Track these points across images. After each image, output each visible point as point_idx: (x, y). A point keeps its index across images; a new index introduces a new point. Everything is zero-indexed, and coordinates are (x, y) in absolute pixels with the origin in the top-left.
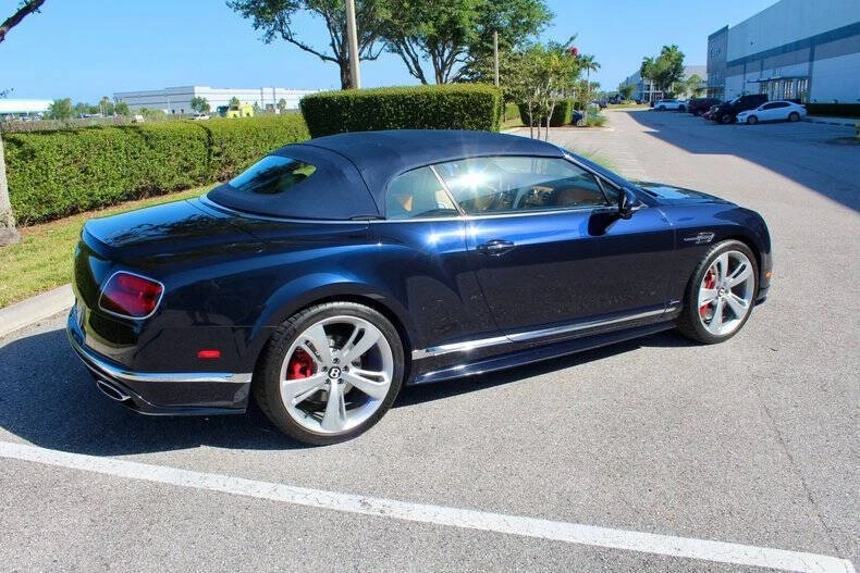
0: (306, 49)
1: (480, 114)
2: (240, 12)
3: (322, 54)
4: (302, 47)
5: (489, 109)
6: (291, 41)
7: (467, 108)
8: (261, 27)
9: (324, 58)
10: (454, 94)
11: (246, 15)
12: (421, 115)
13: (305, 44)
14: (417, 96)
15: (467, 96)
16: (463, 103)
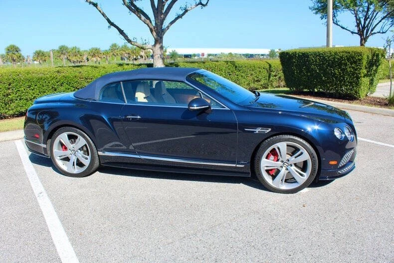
0: (343, 28)
1: (355, 62)
2: (314, 11)
3: (351, 31)
4: (342, 27)
5: (360, 60)
6: (337, 24)
7: (348, 59)
8: (324, 18)
9: (353, 33)
10: (343, 52)
11: (316, 13)
12: (326, 62)
13: (343, 26)
14: (325, 53)
15: (349, 53)
16: (347, 56)
